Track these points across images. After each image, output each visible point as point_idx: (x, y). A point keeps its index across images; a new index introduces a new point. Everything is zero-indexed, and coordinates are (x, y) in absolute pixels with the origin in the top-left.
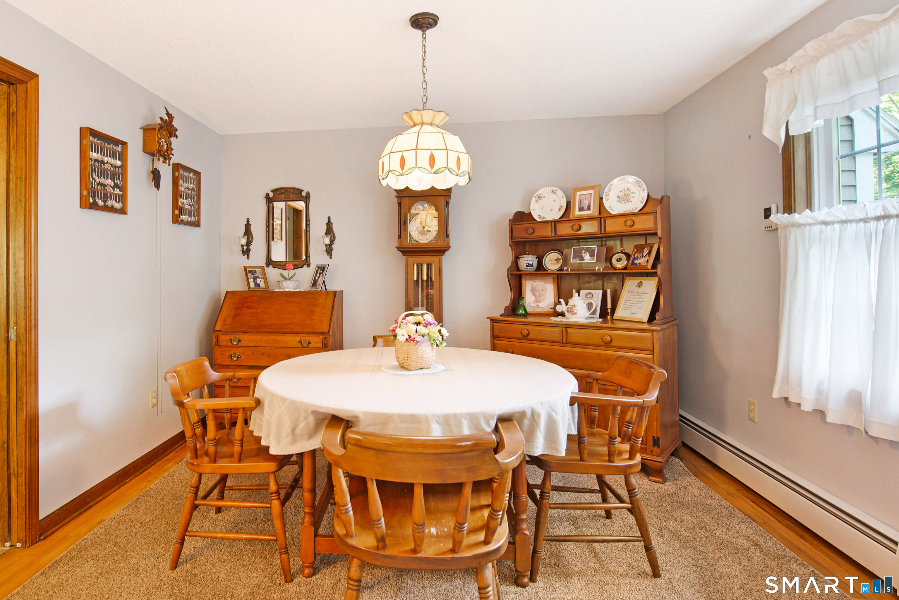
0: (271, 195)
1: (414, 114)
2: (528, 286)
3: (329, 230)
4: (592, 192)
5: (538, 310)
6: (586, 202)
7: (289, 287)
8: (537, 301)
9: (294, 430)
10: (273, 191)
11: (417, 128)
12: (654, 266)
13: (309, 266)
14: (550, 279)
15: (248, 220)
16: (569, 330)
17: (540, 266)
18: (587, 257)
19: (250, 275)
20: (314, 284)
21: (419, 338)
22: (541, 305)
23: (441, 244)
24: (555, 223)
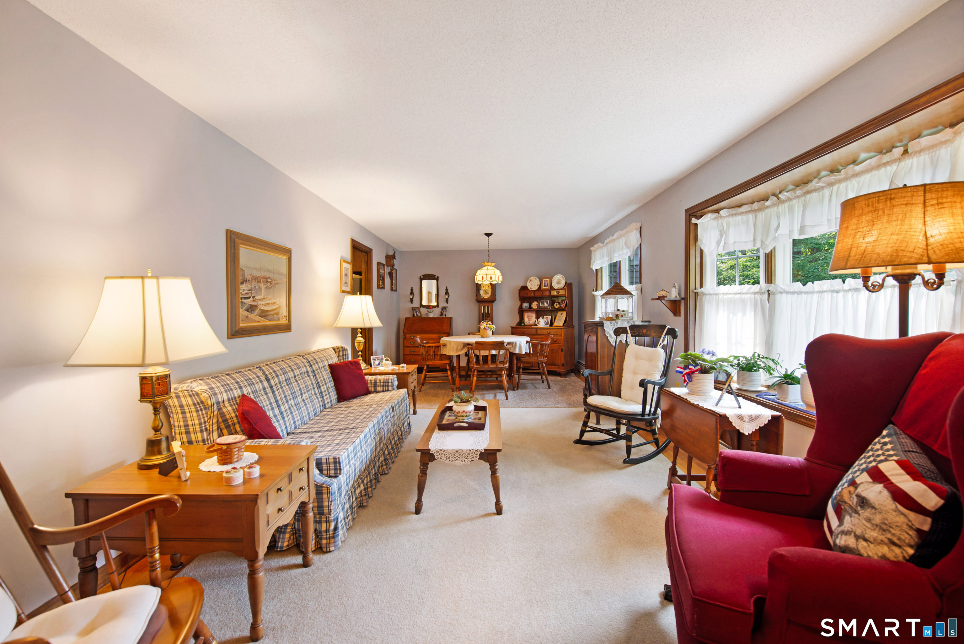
0: (422, 277)
1: (486, 263)
2: (526, 315)
3: (447, 293)
4: (548, 279)
5: (530, 324)
6: (546, 283)
7: (431, 315)
8: (529, 321)
9: (457, 349)
10: (423, 276)
11: (487, 267)
12: (565, 308)
13: (438, 307)
14: (534, 312)
15: (412, 287)
16: (538, 330)
17: (530, 307)
18: (546, 304)
19: (414, 311)
20: (442, 314)
21: (487, 328)
22: (530, 322)
23: (492, 298)
24: (535, 291)
